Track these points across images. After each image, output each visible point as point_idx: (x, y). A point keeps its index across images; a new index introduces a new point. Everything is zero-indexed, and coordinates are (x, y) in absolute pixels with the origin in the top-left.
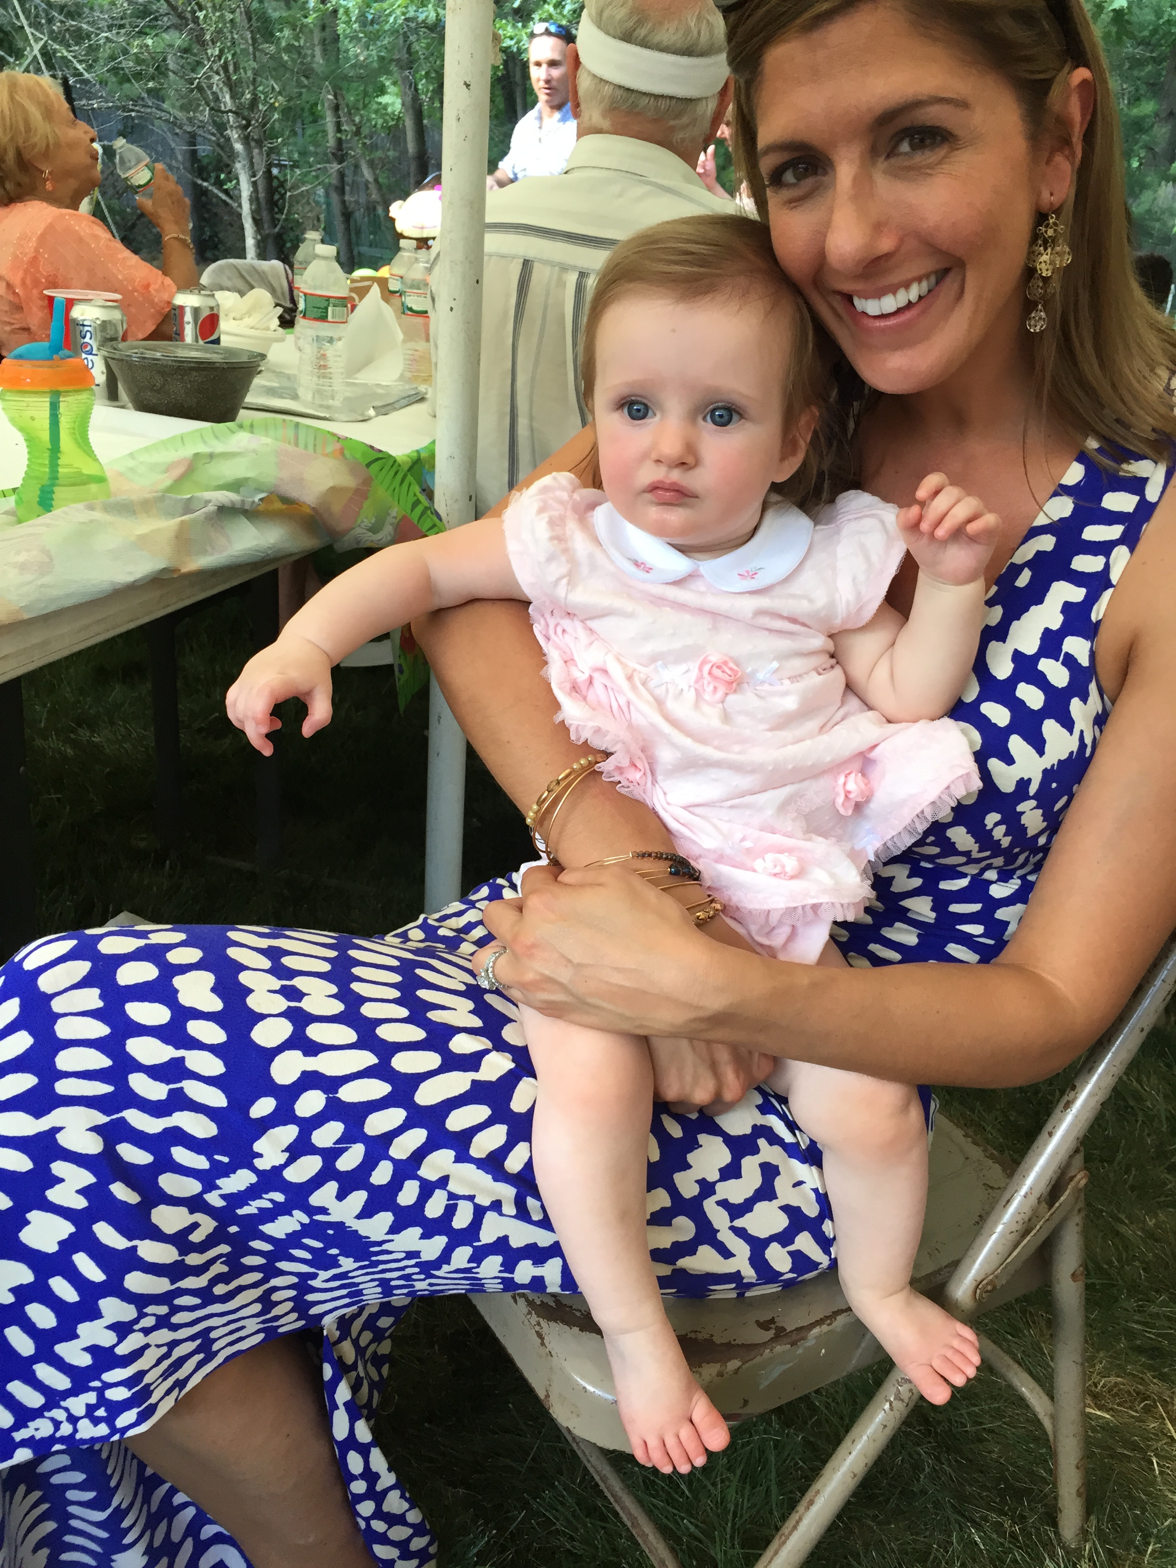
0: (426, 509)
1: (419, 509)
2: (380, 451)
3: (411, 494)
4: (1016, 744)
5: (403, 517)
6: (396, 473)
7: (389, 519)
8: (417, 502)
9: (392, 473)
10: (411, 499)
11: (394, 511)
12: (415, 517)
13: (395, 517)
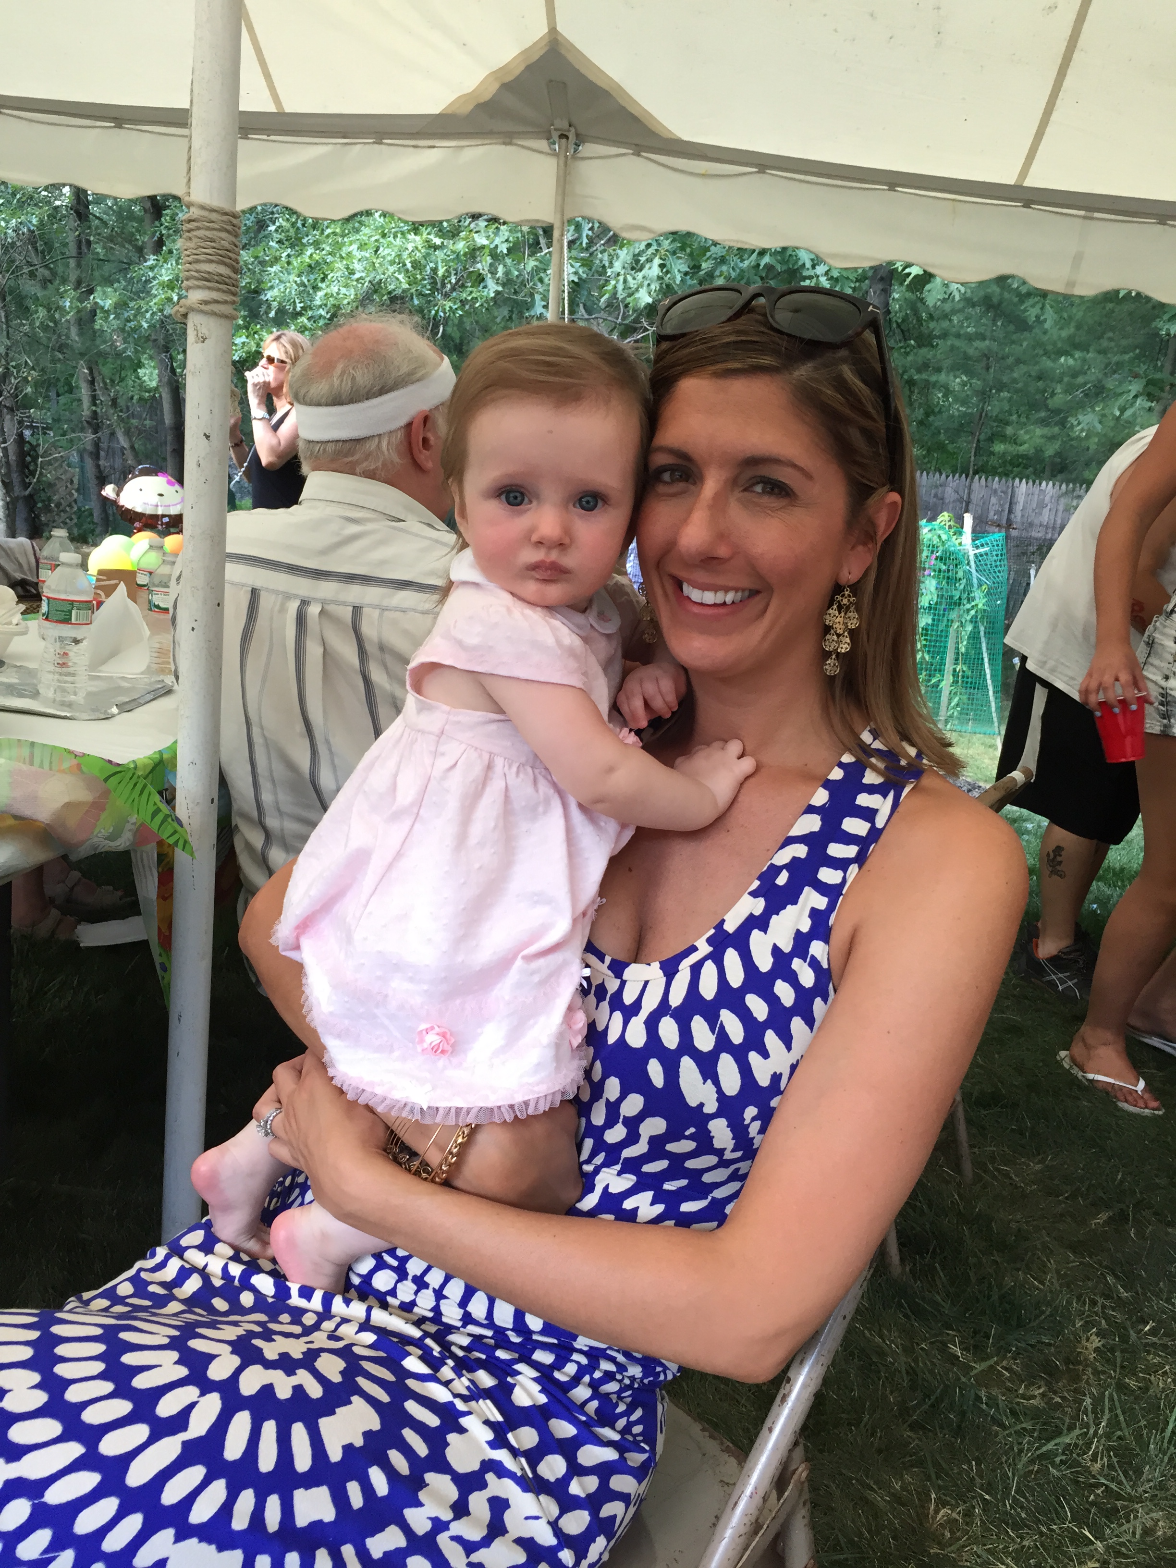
0: (167, 816)
1: (159, 818)
2: (119, 765)
3: (151, 803)
5: (142, 825)
6: (135, 785)
7: (128, 826)
8: (158, 811)
9: (131, 785)
10: (152, 809)
11: (134, 818)
12: (154, 826)
13: (134, 824)
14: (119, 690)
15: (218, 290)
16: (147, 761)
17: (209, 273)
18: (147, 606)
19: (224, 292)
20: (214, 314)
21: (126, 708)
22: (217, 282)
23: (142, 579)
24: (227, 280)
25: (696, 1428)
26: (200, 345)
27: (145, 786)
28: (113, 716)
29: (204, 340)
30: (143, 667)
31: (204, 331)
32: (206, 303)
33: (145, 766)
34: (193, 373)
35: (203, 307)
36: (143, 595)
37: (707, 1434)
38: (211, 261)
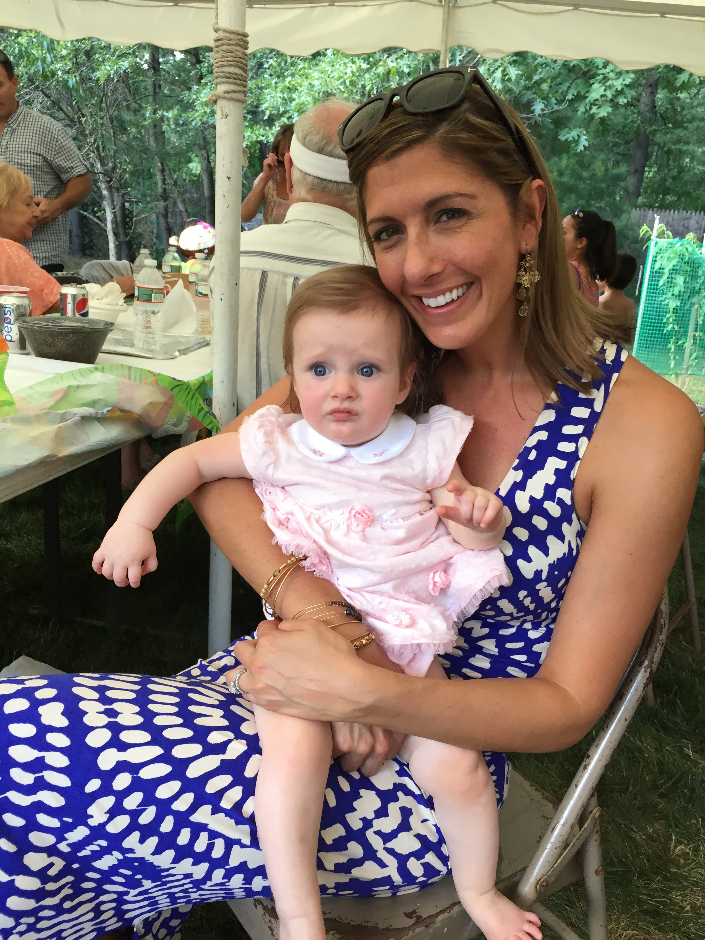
0: (207, 412)
1: (203, 413)
2: (179, 381)
3: (198, 404)
4: (532, 551)
5: (194, 418)
6: (189, 393)
7: (186, 419)
8: (201, 409)
9: (186, 393)
10: (198, 407)
11: (188, 414)
12: (200, 418)
13: (189, 417)
14: (180, 343)
15: (235, 84)
16: (195, 382)
17: (229, 73)
18: (195, 294)
19: (238, 85)
20: (232, 99)
21: (184, 352)
22: (234, 79)
23: (192, 279)
24: (240, 77)
25: (527, 784)
26: (225, 120)
27: (194, 394)
28: (176, 357)
29: (227, 116)
30: (193, 330)
31: (227, 111)
32: (228, 92)
33: (195, 384)
34: (220, 138)
35: (226, 95)
36: (192, 287)
37: (534, 788)
38: (231, 66)
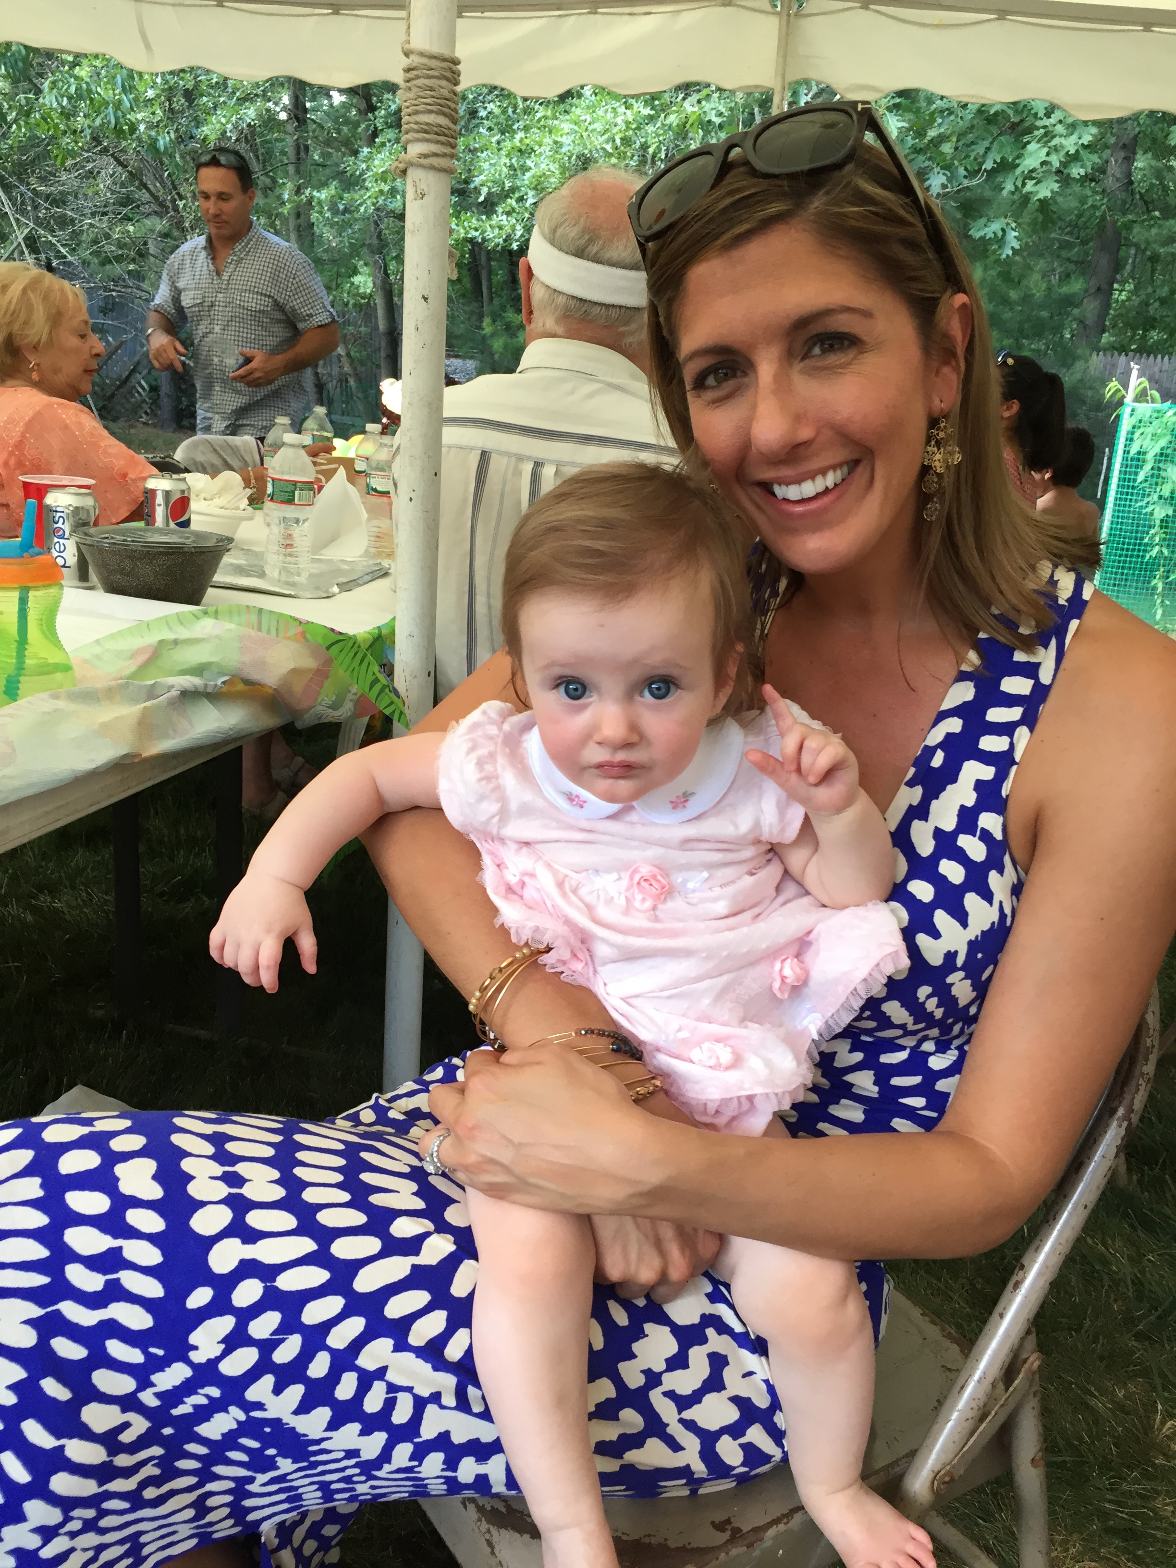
0: (383, 689)
1: (379, 687)
2: (341, 633)
3: (370, 673)
4: (941, 918)
5: (362, 695)
6: (356, 654)
7: (350, 696)
8: (376, 681)
9: (352, 654)
10: (370, 678)
11: (354, 689)
12: (372, 695)
13: (355, 694)
14: (340, 572)
15: (438, 142)
16: (366, 635)
17: (427, 124)
18: (365, 490)
19: (443, 143)
20: (432, 168)
21: (347, 586)
22: (437, 134)
23: (360, 466)
24: (446, 131)
25: (916, 1313)
26: (420, 202)
27: (365, 656)
28: (334, 595)
29: (423, 196)
30: (362, 551)
31: (423, 186)
32: (425, 156)
33: (365, 640)
34: (413, 232)
35: (423, 161)
36: (361, 480)
37: (927, 1319)
38: (430, 112)
